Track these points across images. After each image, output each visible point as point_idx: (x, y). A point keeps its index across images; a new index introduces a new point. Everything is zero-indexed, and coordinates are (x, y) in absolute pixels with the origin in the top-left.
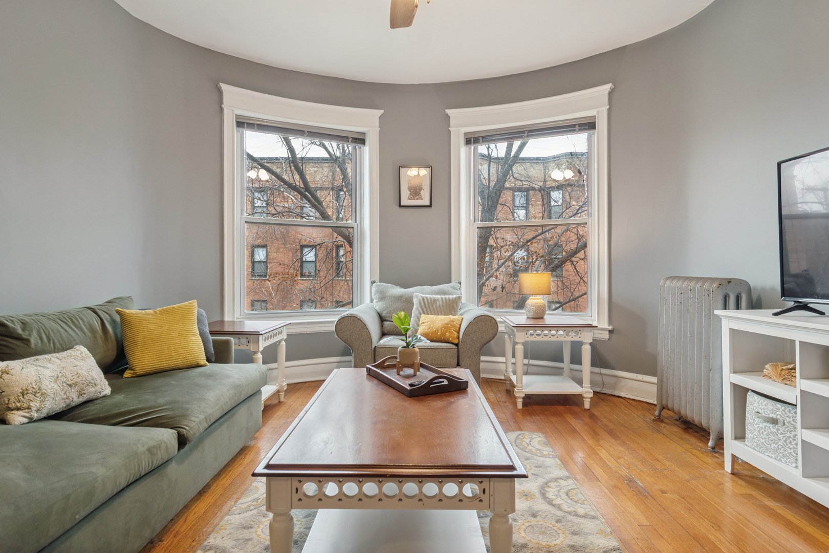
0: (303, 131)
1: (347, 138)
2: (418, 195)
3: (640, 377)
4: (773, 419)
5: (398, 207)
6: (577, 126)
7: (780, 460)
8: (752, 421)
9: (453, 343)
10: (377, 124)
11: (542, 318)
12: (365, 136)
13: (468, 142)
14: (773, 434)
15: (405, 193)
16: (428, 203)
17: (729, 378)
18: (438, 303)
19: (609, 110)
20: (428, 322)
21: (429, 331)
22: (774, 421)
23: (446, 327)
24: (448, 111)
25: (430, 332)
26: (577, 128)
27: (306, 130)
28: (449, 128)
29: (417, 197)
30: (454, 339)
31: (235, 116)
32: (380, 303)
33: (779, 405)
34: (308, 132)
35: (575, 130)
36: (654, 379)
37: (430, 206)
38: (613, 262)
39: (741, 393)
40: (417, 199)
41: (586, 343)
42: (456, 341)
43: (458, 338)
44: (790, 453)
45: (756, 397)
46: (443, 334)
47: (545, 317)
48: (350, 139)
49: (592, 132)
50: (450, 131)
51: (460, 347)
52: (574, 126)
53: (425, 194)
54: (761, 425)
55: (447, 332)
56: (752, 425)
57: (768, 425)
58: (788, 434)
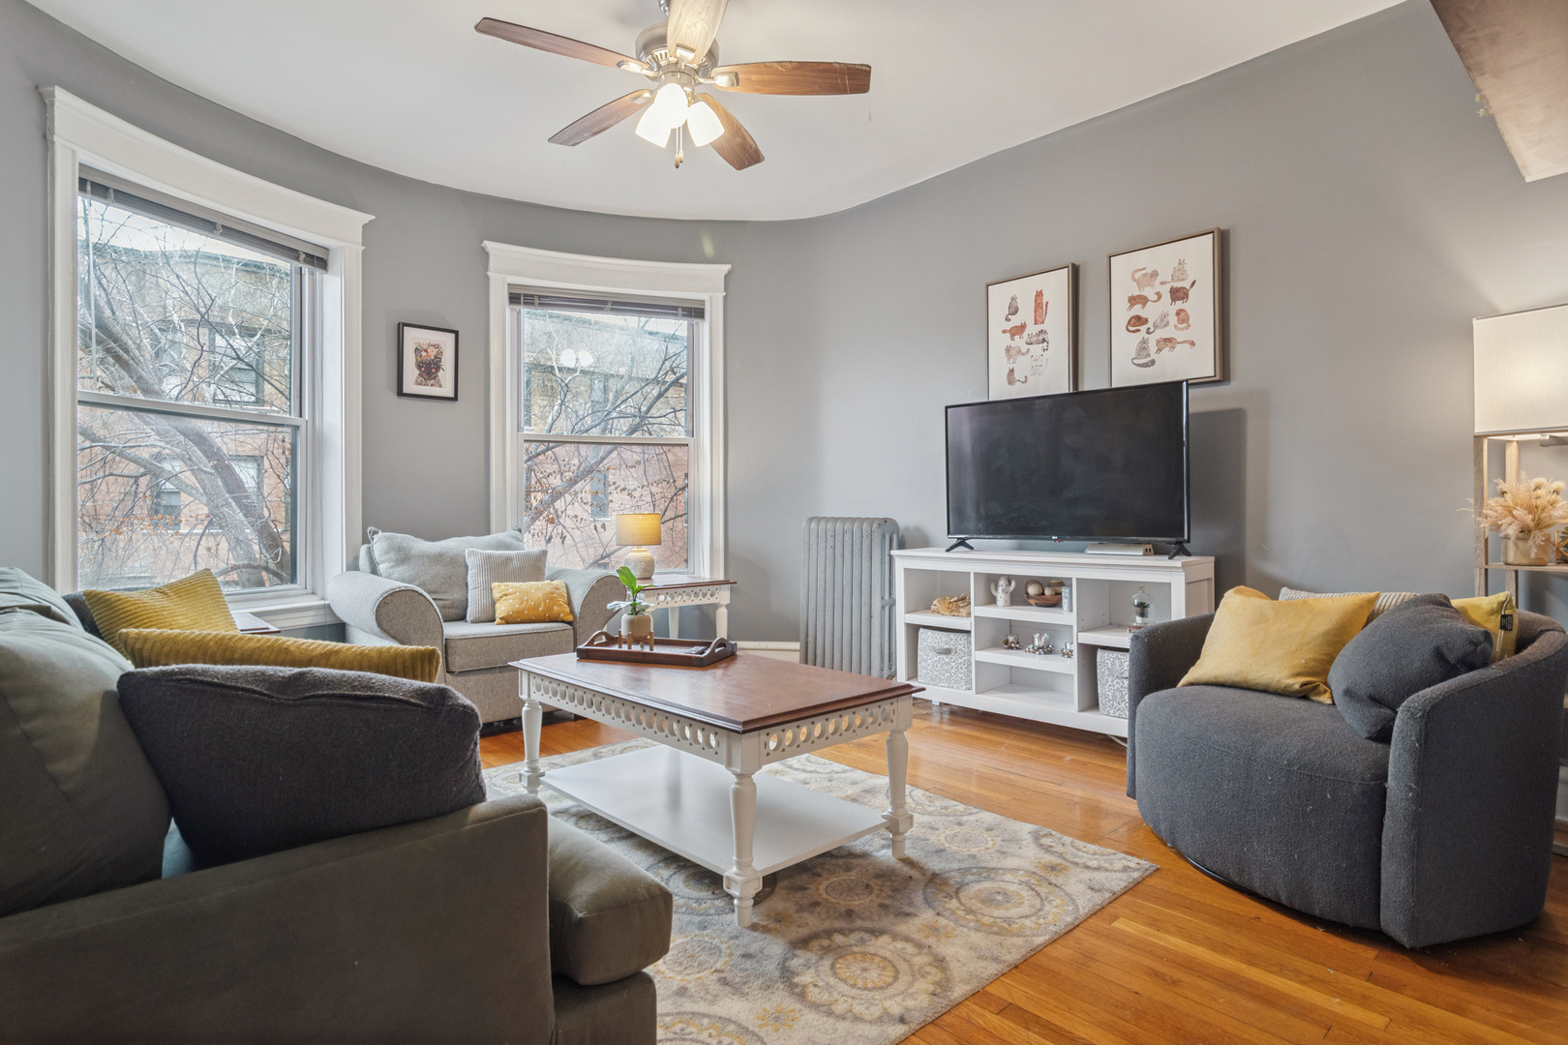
0: (211, 223)
1: (296, 251)
2: (434, 378)
3: (763, 644)
4: (947, 649)
5: (396, 397)
6: (680, 310)
7: (952, 687)
8: (925, 657)
9: (564, 622)
10: (360, 239)
11: (649, 578)
12: (328, 255)
13: (514, 299)
14: (947, 663)
15: (411, 372)
16: (451, 394)
17: (902, 618)
18: (515, 562)
19: (725, 298)
20: (515, 593)
21: (522, 606)
22: (948, 652)
23: (551, 597)
24: (488, 245)
25: (525, 609)
26: (680, 311)
27: (220, 222)
28: (488, 273)
29: (432, 382)
30: (567, 614)
31: (77, 165)
32: (401, 568)
33: (952, 635)
34: (223, 226)
35: (677, 315)
36: (797, 645)
37: (455, 399)
38: (730, 499)
39: (914, 630)
40: (432, 385)
41: (722, 606)
42: (570, 618)
43: (572, 612)
44: (961, 678)
45: (930, 632)
46: (549, 608)
47: (653, 577)
48: (303, 256)
49: (695, 321)
50: (487, 278)
51: (577, 626)
52: (676, 308)
53: (446, 375)
54: (935, 659)
55: (554, 605)
56: (925, 660)
57: (942, 656)
58: (960, 661)
